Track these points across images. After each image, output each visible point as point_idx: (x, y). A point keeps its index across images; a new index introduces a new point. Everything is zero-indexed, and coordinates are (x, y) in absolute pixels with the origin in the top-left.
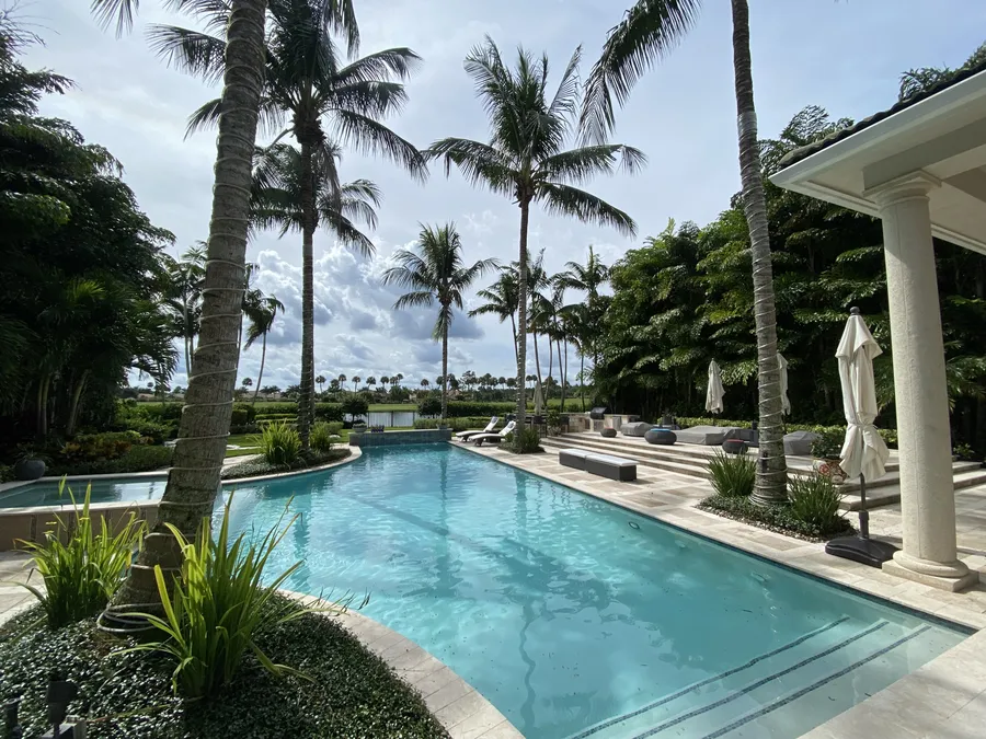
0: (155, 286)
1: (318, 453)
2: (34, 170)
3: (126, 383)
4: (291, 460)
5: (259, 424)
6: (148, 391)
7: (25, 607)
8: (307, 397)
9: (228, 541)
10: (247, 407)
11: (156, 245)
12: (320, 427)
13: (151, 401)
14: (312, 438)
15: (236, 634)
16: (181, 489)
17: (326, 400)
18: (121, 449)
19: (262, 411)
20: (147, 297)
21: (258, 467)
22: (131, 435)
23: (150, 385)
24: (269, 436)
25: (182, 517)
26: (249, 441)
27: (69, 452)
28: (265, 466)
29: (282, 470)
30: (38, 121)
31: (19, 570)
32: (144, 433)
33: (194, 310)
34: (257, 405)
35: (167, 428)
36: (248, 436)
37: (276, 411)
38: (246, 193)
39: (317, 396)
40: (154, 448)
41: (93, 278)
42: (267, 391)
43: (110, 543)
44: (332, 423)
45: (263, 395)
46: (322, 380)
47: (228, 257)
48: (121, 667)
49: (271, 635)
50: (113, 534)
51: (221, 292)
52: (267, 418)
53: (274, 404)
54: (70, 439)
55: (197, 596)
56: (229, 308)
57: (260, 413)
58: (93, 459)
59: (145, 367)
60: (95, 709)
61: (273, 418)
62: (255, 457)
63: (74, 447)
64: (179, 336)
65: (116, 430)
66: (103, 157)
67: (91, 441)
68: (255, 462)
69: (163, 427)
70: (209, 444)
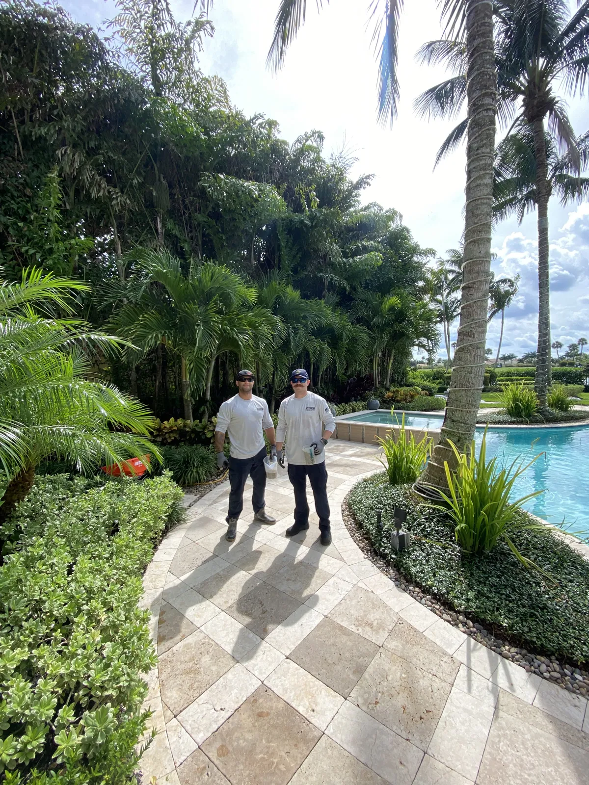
0: (424, 291)
1: (556, 412)
2: (362, 240)
3: (412, 357)
4: (529, 415)
5: (500, 385)
6: (422, 362)
7: (378, 471)
8: (544, 361)
9: (486, 459)
10: (490, 372)
11: (424, 262)
12: (558, 389)
13: (424, 368)
14: (549, 397)
15: (493, 522)
16: (453, 421)
17: (563, 365)
18: (412, 397)
19: (502, 375)
20: (421, 299)
21: (501, 418)
22: (416, 389)
23: (423, 358)
24: (510, 395)
25: (456, 439)
26: (492, 397)
27: (389, 397)
28: (507, 418)
29: (522, 422)
30: (362, 210)
31: (374, 454)
32: (423, 388)
33: (449, 302)
34: (497, 370)
35: (435, 386)
36: (491, 394)
37: (513, 374)
38: (489, 199)
39: (553, 361)
40: (430, 398)
41: (394, 294)
42: (505, 358)
43: (416, 446)
44: (571, 386)
45: (502, 362)
46: (559, 345)
47: (478, 255)
48: (425, 515)
49: (518, 537)
50: (417, 442)
51: (474, 283)
52: (507, 380)
53: (512, 369)
54: (388, 390)
55: (468, 490)
56: (480, 294)
57: (500, 376)
58: (398, 402)
59: (421, 345)
60: (414, 530)
61: (511, 380)
62: (498, 410)
63: (391, 394)
64: (440, 322)
65: (408, 386)
66: (392, 215)
67: (397, 391)
68: (499, 413)
69: (434, 385)
70: (469, 393)
